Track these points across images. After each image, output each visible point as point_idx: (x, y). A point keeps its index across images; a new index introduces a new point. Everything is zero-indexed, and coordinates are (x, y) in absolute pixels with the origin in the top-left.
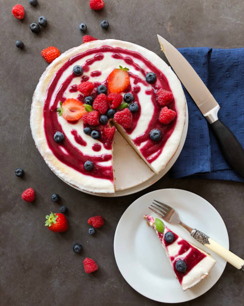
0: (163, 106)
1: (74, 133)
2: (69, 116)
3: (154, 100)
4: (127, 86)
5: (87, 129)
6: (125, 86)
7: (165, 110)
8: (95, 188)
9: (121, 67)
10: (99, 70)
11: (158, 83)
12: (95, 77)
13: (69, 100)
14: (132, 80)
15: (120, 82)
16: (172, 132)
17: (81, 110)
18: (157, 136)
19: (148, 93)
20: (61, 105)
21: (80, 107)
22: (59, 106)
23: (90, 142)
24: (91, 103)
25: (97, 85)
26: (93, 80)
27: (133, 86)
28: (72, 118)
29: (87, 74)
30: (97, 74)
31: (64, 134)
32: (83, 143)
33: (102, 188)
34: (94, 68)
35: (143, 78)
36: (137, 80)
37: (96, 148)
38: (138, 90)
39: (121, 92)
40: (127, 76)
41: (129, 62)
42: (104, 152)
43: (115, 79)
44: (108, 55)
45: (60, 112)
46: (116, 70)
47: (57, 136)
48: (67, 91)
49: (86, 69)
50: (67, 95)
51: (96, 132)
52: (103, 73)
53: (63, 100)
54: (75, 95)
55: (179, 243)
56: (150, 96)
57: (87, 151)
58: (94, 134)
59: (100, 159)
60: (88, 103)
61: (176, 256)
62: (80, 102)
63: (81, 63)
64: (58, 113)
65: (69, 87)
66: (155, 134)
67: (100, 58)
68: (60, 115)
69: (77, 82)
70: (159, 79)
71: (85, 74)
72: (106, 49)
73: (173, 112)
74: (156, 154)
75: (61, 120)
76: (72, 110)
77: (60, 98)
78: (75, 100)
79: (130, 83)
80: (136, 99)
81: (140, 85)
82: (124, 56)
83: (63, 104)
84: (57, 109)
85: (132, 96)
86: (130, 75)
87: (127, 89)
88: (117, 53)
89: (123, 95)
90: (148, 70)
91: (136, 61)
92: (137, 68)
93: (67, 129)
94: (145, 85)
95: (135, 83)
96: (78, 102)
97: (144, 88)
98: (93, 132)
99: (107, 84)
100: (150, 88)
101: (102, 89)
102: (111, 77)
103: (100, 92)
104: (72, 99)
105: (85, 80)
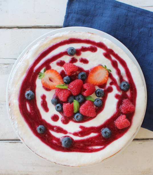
0: (123, 114)
1: (44, 97)
4: (103, 83)
6: (102, 83)
7: (123, 118)
9: (105, 66)
10: (88, 59)
11: (128, 93)
12: (82, 63)
13: (53, 70)
14: (110, 81)
15: (99, 77)
16: (120, 136)
17: (58, 83)
18: (107, 134)
19: (117, 96)
20: (45, 71)
21: (58, 80)
22: (42, 71)
23: (53, 110)
25: (81, 70)
26: (78, 64)
27: (108, 85)
28: (47, 86)
29: (78, 58)
30: (85, 61)
31: (35, 94)
32: (46, 109)
34: (85, 55)
35: (118, 83)
36: (114, 82)
38: (110, 90)
39: (96, 85)
40: (107, 76)
41: (114, 64)
42: (59, 124)
43: (97, 73)
44: (100, 51)
45: (41, 76)
46: (100, 66)
48: (55, 62)
49: (78, 52)
50: (54, 65)
52: (90, 63)
53: (48, 68)
54: (59, 69)
56: (117, 101)
57: (46, 117)
58: (58, 107)
59: (52, 128)
62: (60, 76)
63: (77, 46)
64: (39, 76)
65: (58, 60)
67: (93, 50)
68: (39, 78)
69: (67, 59)
70: (131, 91)
72: (101, 45)
73: (128, 122)
74: (99, 147)
75: (39, 82)
76: (51, 80)
77: (47, 65)
78: (58, 73)
79: (106, 82)
80: (105, 98)
81: (114, 87)
82: (113, 58)
83: (47, 71)
84: (39, 72)
85: (103, 93)
86: (110, 76)
87: (102, 85)
88: (109, 53)
89: (97, 88)
90: (126, 79)
91: (120, 67)
93: (40, 91)
94: (118, 90)
95: (111, 84)
97: (115, 91)
99: (88, 73)
100: (120, 93)
102: (94, 70)
104: (56, 71)
105: (74, 61)
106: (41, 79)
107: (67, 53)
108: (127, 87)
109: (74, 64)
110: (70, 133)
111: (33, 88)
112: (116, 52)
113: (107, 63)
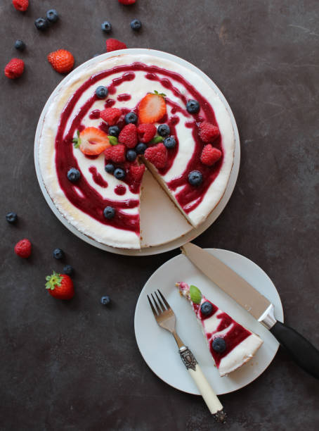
0: (206, 144)
1: (93, 170)
2: (89, 150)
3: (196, 135)
4: (162, 115)
5: (109, 166)
6: (160, 116)
7: (209, 150)
8: (116, 242)
9: (156, 92)
10: (129, 93)
11: (202, 114)
12: (123, 102)
13: (89, 129)
14: (169, 108)
15: (153, 110)
16: (216, 176)
17: (103, 143)
18: (197, 179)
19: (188, 125)
20: (78, 134)
21: (102, 138)
22: (75, 135)
23: (113, 182)
24: (116, 135)
25: (125, 111)
26: (119, 105)
27: (170, 115)
28: (91, 152)
29: (113, 97)
30: (126, 98)
31: (80, 171)
32: (103, 184)
33: (124, 242)
34: (122, 89)
35: (183, 107)
36: (176, 109)
37: (120, 191)
38: (176, 121)
39: (154, 122)
40: (164, 103)
41: (167, 85)
42: (129, 196)
43: (148, 105)
44: (140, 75)
45: (76, 143)
46: (150, 95)
47: (72, 174)
48: (87, 117)
49: (111, 90)
50: (87, 122)
51: (121, 171)
52: (133, 97)
53: (81, 129)
54: (97, 123)
55: (219, 317)
56: (190, 130)
57: (108, 194)
58: (119, 173)
59: (124, 206)
60: (113, 135)
61: (214, 333)
62: (103, 132)
63: (106, 83)
64: (73, 144)
65: (90, 112)
66: (195, 177)
67: (130, 78)
68: (76, 148)
69: (99, 106)
70: (203, 109)
71: (111, 97)
72: (138, 67)
73: (218, 151)
74: (195, 202)
75: (77, 154)
76: (92, 142)
77: (77, 125)
78: (97, 129)
79: (166, 112)
80: (173, 132)
81: (179, 114)
82: (161, 76)
83: (81, 134)
84: (72, 139)
85: (168, 129)
86: (167, 102)
87: (163, 119)
88: (152, 73)
89: (157, 126)
90: (189, 97)
91: (175, 84)
92: (177, 93)
93: (84, 165)
94: (186, 115)
95: (173, 112)
96: (100, 132)
97: (183, 119)
98: (117, 171)
99: (137, 111)
100: (191, 119)
101: (131, 117)
102: (143, 103)
103: (129, 121)
104: (93, 128)
105: (110, 104)
106: (78, 147)
107: (97, 97)
108: (197, 107)
109: (113, 107)
111: (75, 164)
112: (161, 67)
113: (156, 87)
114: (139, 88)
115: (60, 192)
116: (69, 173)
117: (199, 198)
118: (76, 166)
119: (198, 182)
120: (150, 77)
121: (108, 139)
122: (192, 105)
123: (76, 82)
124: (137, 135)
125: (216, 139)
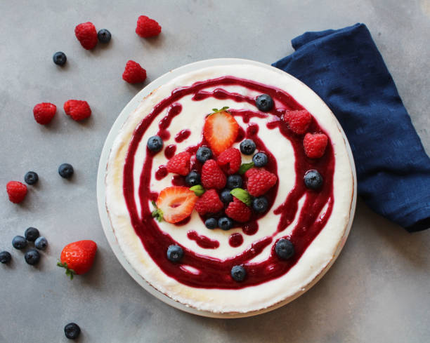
0: (304, 134)
1: (192, 236)
2: (176, 216)
3: (286, 132)
4: (237, 131)
5: (210, 221)
6: (235, 133)
7: (311, 138)
8: (265, 301)
9: (214, 110)
11: (279, 106)
12: (185, 141)
13: (163, 193)
14: (239, 119)
15: (223, 132)
16: (333, 164)
17: (187, 199)
18: (315, 181)
19: (271, 126)
20: (155, 205)
21: (184, 194)
22: (152, 208)
23: (222, 237)
24: (198, 181)
25: (192, 150)
26: (182, 148)
27: (245, 127)
28: (180, 216)
29: (170, 142)
30: (184, 136)
31: (179, 245)
32: (215, 245)
33: (271, 298)
34: (175, 128)
35: (254, 109)
36: (247, 116)
37: (236, 242)
38: (254, 130)
39: (231, 144)
40: (230, 118)
41: (221, 95)
42: (249, 242)
43: (215, 130)
44: (187, 101)
45: (158, 215)
46: (209, 117)
48: (153, 180)
49: (164, 135)
50: (156, 186)
51: (225, 219)
52: (192, 130)
53: (155, 197)
54: (168, 181)
56: (277, 130)
57: (224, 252)
58: (225, 223)
60: (194, 184)
62: (180, 187)
63: (153, 131)
64: (155, 219)
65: (153, 174)
66: (314, 179)
67: (176, 111)
68: (160, 221)
69: (160, 161)
70: (278, 99)
71: (167, 143)
72: (178, 95)
73: (321, 135)
74: (326, 207)
75: (164, 227)
76: (174, 205)
77: (148, 196)
78: (172, 189)
79: (238, 125)
80: (260, 145)
81: (254, 120)
82: (210, 90)
83: (157, 202)
84: (151, 214)
85: (252, 142)
86: (234, 113)
87: (239, 135)
88: (198, 92)
89: (237, 146)
90: (254, 94)
91: (230, 89)
92: (238, 99)
93: (180, 236)
94: (262, 117)
95: (246, 121)
96: (177, 189)
97: (261, 123)
98: (221, 221)
99: (206, 142)
100: (271, 118)
101: (204, 153)
102: (207, 130)
103: (204, 158)
104: (168, 189)
105: (170, 152)
106: (163, 219)
107: (152, 152)
108: (269, 101)
109: (177, 153)
110: (275, 234)
111: (169, 241)
112: (204, 79)
113: (212, 104)
114: (192, 116)
115: (171, 281)
116: (169, 253)
117: (329, 200)
118: (172, 242)
119: (319, 183)
120: (199, 97)
121: (192, 191)
122: (263, 101)
123: (120, 149)
124: (222, 169)
125: (311, 124)
